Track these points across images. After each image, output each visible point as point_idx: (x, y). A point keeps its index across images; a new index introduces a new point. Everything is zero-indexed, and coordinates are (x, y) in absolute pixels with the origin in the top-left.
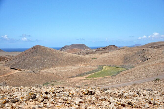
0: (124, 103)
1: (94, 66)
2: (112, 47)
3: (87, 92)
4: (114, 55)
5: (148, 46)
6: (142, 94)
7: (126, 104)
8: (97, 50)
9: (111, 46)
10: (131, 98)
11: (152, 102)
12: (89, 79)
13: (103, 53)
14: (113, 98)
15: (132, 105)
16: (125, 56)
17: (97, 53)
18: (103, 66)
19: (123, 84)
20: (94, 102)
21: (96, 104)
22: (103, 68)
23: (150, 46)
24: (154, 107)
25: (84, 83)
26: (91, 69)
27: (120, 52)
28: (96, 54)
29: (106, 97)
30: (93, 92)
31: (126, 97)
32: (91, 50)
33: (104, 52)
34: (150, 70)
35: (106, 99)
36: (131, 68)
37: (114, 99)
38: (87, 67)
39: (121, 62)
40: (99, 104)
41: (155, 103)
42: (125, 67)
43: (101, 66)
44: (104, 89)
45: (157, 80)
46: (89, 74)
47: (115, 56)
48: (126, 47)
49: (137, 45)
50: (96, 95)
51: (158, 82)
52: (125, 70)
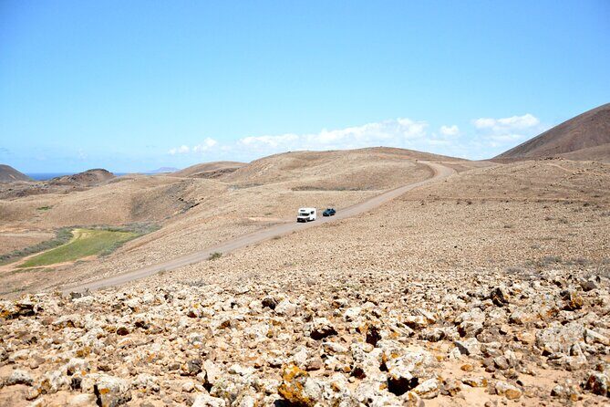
0: (123, 326)
1: (43, 230)
2: (98, 174)
3: (14, 310)
4: (104, 196)
5: (194, 172)
6: (176, 295)
7: (130, 327)
8: (53, 184)
9: (94, 170)
10: (146, 310)
11: (195, 312)
12: (29, 270)
13: (72, 190)
14: (93, 317)
15: (146, 328)
16: (134, 199)
17: (52, 192)
18: (72, 228)
19: (132, 274)
20: (37, 335)
21: (42, 341)
22: (72, 236)
23: (197, 171)
24: (201, 323)
25: (14, 282)
26: (33, 239)
27: (121, 189)
28: (51, 195)
29: (75, 317)
30: (36, 306)
31: (132, 309)
32: (33, 183)
33: (75, 190)
34: (199, 234)
35: (72, 323)
36: (152, 230)
37: (97, 319)
38: (22, 233)
39: (124, 216)
40: (51, 340)
41: (202, 313)
42: (137, 230)
43: (67, 230)
44: (74, 295)
45: (217, 256)
46: (28, 254)
47: (105, 199)
48: (138, 174)
49: (165, 169)
50: (44, 313)
51: (217, 261)
52: (137, 237)
